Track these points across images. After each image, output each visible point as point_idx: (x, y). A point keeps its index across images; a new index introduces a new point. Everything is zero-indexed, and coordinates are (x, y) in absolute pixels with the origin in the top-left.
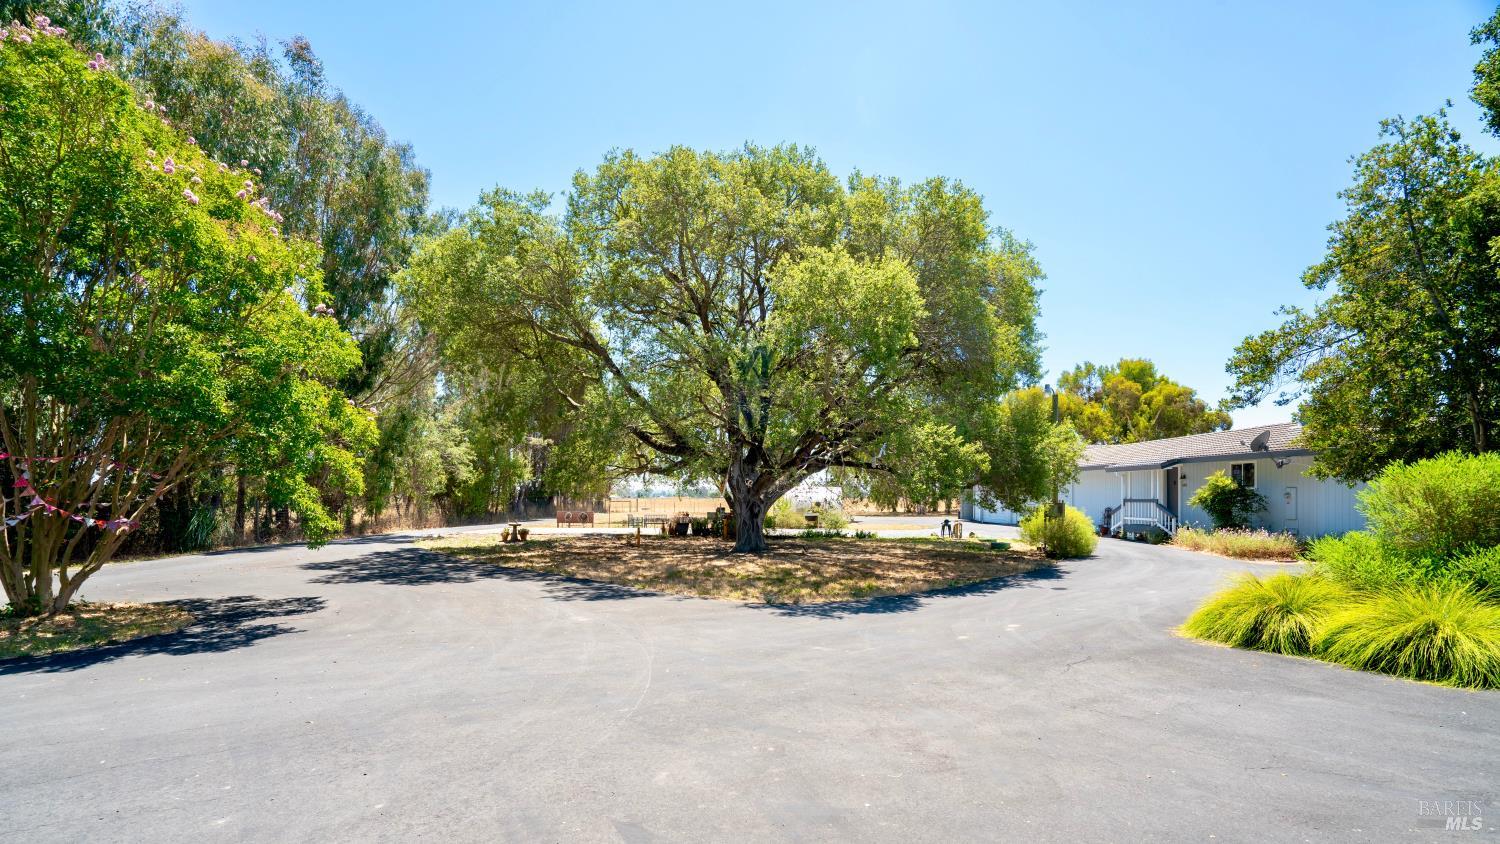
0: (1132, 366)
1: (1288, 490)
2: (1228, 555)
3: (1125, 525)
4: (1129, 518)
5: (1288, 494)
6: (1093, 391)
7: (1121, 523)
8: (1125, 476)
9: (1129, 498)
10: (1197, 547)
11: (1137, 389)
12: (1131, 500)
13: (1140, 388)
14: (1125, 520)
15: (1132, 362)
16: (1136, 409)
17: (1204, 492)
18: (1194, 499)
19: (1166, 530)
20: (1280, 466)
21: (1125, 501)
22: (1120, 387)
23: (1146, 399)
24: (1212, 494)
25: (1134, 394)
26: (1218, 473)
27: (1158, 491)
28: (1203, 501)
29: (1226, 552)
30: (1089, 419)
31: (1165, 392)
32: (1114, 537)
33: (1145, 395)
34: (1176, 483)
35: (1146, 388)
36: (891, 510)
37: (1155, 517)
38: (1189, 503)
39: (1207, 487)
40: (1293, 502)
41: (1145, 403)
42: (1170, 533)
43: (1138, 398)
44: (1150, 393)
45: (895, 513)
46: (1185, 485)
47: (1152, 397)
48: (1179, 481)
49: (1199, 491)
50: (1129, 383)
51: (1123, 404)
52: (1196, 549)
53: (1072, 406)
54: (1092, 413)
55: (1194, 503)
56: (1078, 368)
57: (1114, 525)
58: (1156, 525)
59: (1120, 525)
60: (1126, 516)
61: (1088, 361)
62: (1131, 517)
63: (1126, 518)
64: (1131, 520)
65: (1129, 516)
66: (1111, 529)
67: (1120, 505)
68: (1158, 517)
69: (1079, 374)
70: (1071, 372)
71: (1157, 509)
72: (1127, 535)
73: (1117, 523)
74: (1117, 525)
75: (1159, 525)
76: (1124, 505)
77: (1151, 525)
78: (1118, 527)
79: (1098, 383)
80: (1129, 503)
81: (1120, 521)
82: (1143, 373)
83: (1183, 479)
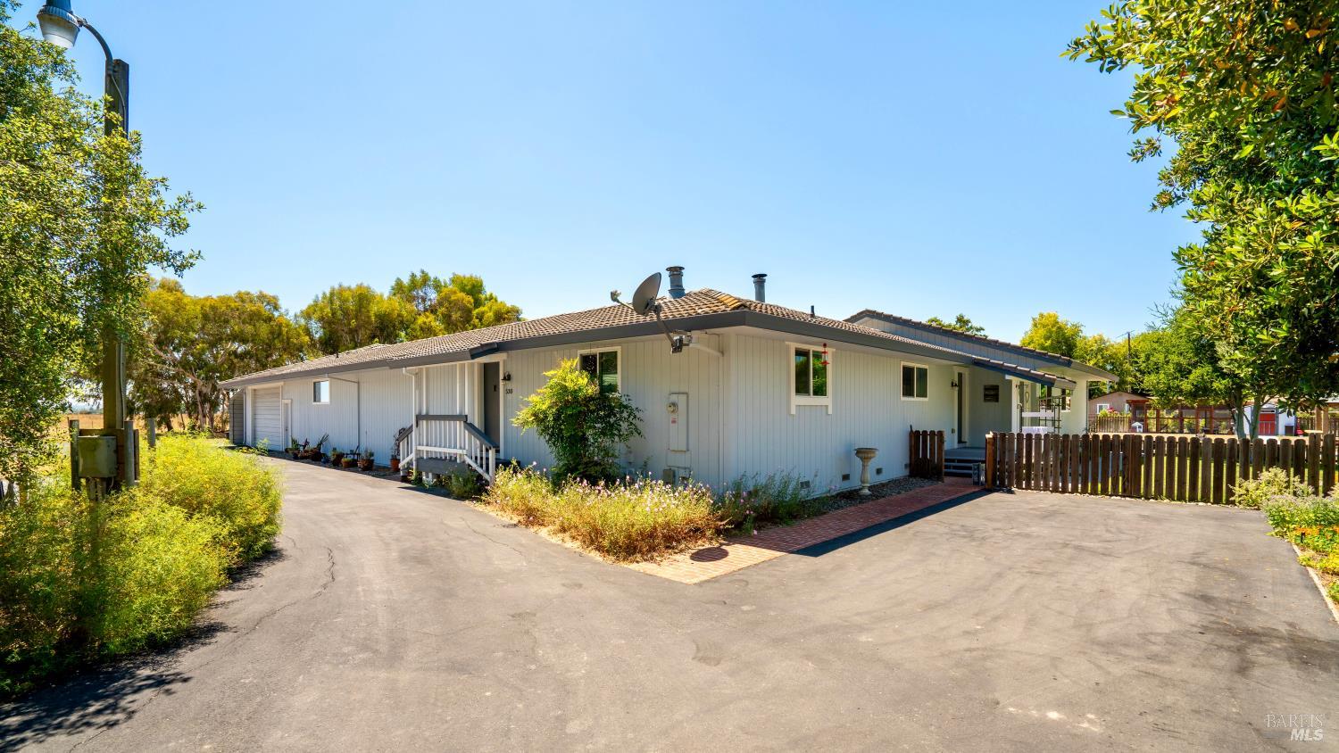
0: (466, 282)
1: (674, 398)
2: (599, 548)
3: (419, 460)
4: (424, 448)
5: (674, 404)
6: (428, 303)
7: (413, 456)
8: (419, 375)
9: (424, 412)
10: (532, 517)
11: (469, 302)
12: (428, 417)
13: (472, 301)
14: (418, 452)
15: (464, 277)
16: (468, 322)
17: (541, 400)
18: (524, 414)
19: (480, 471)
20: (678, 347)
21: (419, 418)
22: (453, 298)
23: (478, 314)
24: (555, 404)
25: (465, 306)
26: (567, 364)
27: (467, 399)
28: (539, 418)
29: (594, 538)
30: (422, 329)
31: (495, 308)
32: (404, 479)
33: (477, 310)
34: (496, 388)
35: (478, 303)
37: (461, 446)
38: (515, 422)
39: (545, 390)
40: (682, 419)
41: (477, 318)
42: (486, 476)
43: (470, 311)
44: (482, 309)
46: (510, 391)
47: (483, 313)
48: (501, 383)
49: (534, 398)
50: (461, 295)
51: (455, 316)
52: (528, 524)
53: (404, 313)
54: (425, 323)
55: (526, 423)
56: (413, 276)
57: (404, 459)
58: (464, 462)
59: (411, 460)
60: (420, 445)
61: (423, 272)
62: (427, 445)
63: (420, 448)
64: (427, 452)
65: (425, 444)
66: (400, 466)
67: (412, 426)
68: (467, 447)
69: (414, 284)
70: (406, 280)
71: (466, 432)
72: (421, 479)
73: (408, 455)
74: (407, 459)
75: (468, 461)
76: (417, 426)
77: (458, 461)
78: (408, 463)
79: (433, 295)
80: (425, 422)
81: (411, 452)
82: (475, 289)
83: (508, 378)
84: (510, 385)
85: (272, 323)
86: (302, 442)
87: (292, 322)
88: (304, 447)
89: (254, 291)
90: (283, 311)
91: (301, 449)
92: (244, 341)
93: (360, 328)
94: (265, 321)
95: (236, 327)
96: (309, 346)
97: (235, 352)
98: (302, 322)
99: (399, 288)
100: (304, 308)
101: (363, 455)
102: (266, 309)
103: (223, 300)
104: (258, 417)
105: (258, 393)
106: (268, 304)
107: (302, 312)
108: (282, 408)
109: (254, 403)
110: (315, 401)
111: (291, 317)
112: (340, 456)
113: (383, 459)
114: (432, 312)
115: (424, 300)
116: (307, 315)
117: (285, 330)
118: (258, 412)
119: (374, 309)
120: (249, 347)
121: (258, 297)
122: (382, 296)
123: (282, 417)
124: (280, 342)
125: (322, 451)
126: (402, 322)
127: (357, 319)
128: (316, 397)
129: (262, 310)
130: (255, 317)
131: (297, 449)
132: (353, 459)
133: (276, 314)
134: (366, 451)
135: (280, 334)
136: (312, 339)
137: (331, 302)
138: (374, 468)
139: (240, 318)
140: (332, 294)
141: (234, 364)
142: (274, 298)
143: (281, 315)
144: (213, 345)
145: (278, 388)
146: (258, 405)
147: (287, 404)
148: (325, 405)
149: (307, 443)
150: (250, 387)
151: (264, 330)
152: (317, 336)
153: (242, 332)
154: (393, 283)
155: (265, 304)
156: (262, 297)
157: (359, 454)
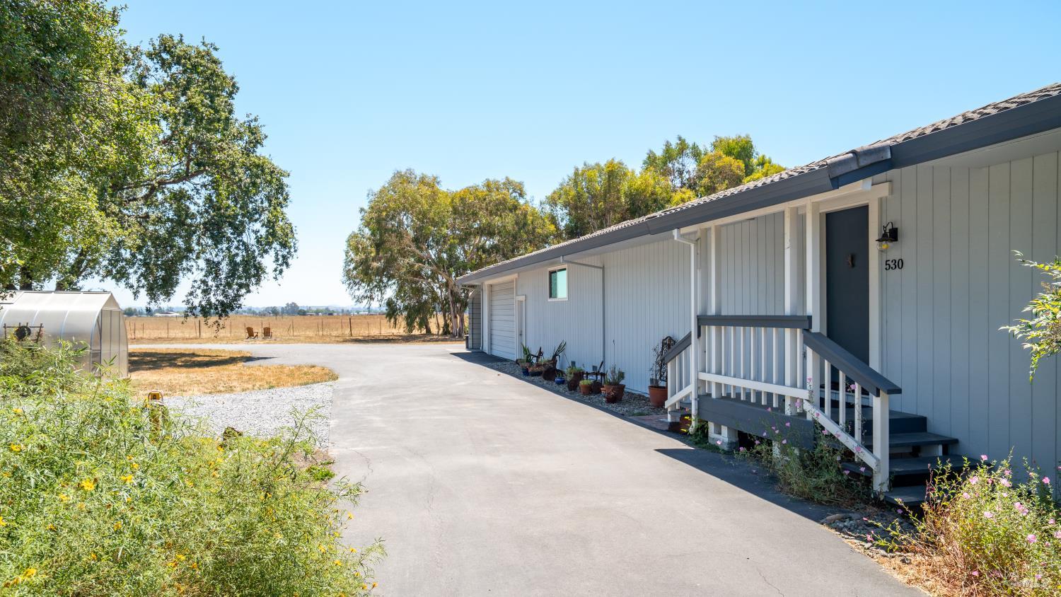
0: (733, 145)
3: (703, 398)
4: (713, 378)
6: (686, 176)
7: (690, 390)
8: (701, 241)
9: (712, 311)
11: (739, 167)
12: (721, 320)
13: (743, 166)
14: (701, 383)
21: (703, 321)
22: (718, 164)
27: (805, 286)
32: (675, 429)
34: (858, 260)
36: (424, 331)
37: (796, 380)
42: (865, 457)
45: (428, 337)
46: (895, 265)
48: (876, 247)
50: (728, 160)
53: (658, 190)
56: (668, 145)
57: (674, 393)
58: (804, 414)
59: (687, 397)
60: (704, 371)
61: (680, 139)
62: (719, 373)
63: (704, 376)
64: (719, 385)
65: (714, 369)
66: (668, 404)
67: (689, 336)
68: (810, 384)
69: (669, 156)
70: (659, 153)
71: (809, 352)
72: (706, 435)
73: (681, 389)
74: (680, 395)
75: (812, 412)
76: (699, 335)
77: (788, 412)
78: (680, 402)
79: (691, 166)
80: (713, 328)
81: (688, 384)
82: (743, 151)
83: (891, 235)
84: (894, 251)
85: (517, 212)
86: (534, 352)
87: (538, 209)
88: (538, 357)
89: (501, 179)
90: (528, 197)
91: (534, 360)
92: (491, 235)
93: (609, 212)
94: (511, 211)
95: (484, 219)
96: (556, 237)
97: (483, 247)
98: (548, 208)
99: (651, 160)
100: (549, 193)
101: (609, 377)
102: (511, 196)
103: (472, 191)
104: (494, 318)
105: (496, 289)
106: (514, 191)
107: (547, 198)
108: (516, 306)
109: (491, 301)
110: (551, 296)
111: (536, 204)
112: (580, 375)
113: (638, 384)
114: (690, 187)
115: (681, 173)
116: (553, 201)
117: (530, 218)
118: (495, 312)
119: (624, 187)
120: (495, 240)
121: (504, 184)
122: (633, 172)
123: (516, 319)
124: (526, 233)
125: (558, 367)
126: (655, 201)
127: (605, 201)
128: (552, 293)
129: (508, 198)
130: (501, 207)
131: (529, 361)
132: (595, 382)
133: (522, 201)
134: (613, 372)
135: (525, 224)
136: (558, 229)
137: (576, 183)
138: (625, 397)
139: (487, 210)
140: (576, 174)
141: (482, 259)
142: (521, 184)
143: (527, 202)
144: (463, 240)
145: (512, 282)
146: (495, 303)
147: (521, 302)
148: (563, 302)
149: (541, 353)
150: (488, 282)
151: (509, 220)
152: (563, 224)
153: (489, 225)
154: (645, 157)
155: (511, 191)
156: (508, 183)
157: (603, 375)
